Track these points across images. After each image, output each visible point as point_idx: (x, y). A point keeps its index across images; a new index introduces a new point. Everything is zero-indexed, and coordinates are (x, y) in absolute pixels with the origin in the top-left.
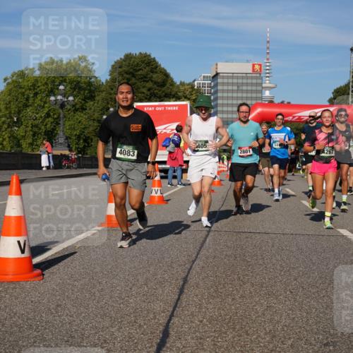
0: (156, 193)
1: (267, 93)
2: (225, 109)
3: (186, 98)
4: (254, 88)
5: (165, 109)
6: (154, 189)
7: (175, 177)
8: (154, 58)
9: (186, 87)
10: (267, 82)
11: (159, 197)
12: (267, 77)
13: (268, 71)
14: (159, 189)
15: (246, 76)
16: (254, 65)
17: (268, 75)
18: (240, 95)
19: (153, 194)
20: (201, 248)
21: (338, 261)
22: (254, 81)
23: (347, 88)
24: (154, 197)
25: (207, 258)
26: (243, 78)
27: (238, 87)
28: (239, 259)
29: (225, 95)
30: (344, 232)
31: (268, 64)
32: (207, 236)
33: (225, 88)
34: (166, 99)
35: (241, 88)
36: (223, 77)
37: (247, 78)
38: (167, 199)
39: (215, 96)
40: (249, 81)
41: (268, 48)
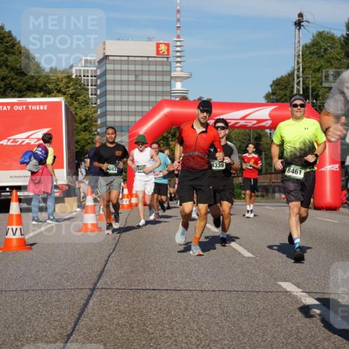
0: (14, 234)
1: (178, 86)
2: (118, 108)
3: (60, 92)
4: (159, 78)
5: (27, 108)
6: (10, 227)
7: (41, 209)
8: (10, 32)
9: (60, 76)
10: (178, 69)
11: (18, 240)
12: (177, 62)
13: (178, 54)
14: (19, 227)
15: (146, 60)
16: (158, 45)
17: (179, 59)
18: (139, 88)
19: (10, 235)
20: (80, 315)
21: (279, 329)
22: (159, 68)
23: (291, 79)
24: (10, 240)
25: (90, 330)
26: (142, 63)
27: (136, 76)
28: (136, 330)
29: (118, 88)
30: (288, 286)
31: (178, 44)
32: (90, 296)
33: (118, 77)
34: (29, 93)
35: (140, 78)
36: (114, 62)
37: (149, 63)
38: (30, 242)
39: (103, 89)
40: (152, 68)
41: (178, 20)
